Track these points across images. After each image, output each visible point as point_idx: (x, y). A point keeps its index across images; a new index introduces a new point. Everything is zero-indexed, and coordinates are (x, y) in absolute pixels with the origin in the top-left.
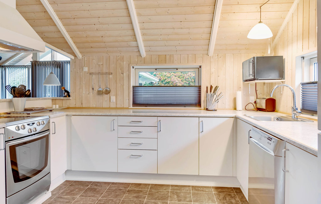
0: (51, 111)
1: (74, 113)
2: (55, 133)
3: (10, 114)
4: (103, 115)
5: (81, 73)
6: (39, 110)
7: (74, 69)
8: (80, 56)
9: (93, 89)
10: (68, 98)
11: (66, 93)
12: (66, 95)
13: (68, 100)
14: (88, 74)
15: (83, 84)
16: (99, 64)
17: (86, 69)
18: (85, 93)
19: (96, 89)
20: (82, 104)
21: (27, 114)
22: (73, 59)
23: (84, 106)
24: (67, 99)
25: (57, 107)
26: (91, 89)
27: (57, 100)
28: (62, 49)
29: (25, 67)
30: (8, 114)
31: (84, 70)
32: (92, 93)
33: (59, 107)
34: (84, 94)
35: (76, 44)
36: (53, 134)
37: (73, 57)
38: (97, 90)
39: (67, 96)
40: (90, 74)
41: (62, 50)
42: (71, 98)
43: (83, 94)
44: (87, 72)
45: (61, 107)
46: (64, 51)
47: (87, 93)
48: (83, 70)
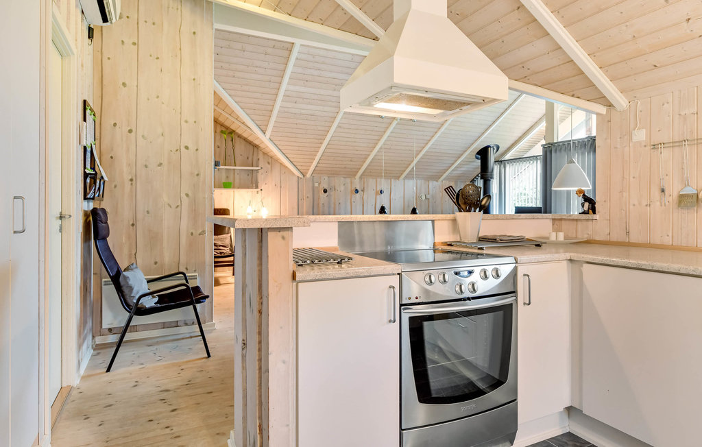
0: (538, 245)
1: (589, 257)
2: (529, 304)
3: (451, 245)
4: (681, 272)
5: (627, 149)
6: (512, 241)
7: (606, 139)
8: (621, 101)
9: (663, 191)
10: (591, 216)
11: (587, 205)
12: (586, 208)
13: (590, 222)
14: (648, 148)
15: (631, 178)
16: (683, 113)
17: (640, 135)
18: (636, 203)
19: (675, 189)
20: (628, 233)
21: (479, 249)
22: (605, 113)
23: (634, 238)
24: (588, 220)
25: (561, 237)
26: (656, 193)
27: (563, 222)
28: (572, 93)
29: (535, 158)
30: (449, 245)
31: (635, 139)
32: (658, 203)
33: (565, 238)
34: (634, 205)
35: (606, 68)
36: (524, 304)
37: (603, 110)
38: (675, 195)
39: (590, 211)
40: (654, 146)
41: (573, 96)
42: (597, 216)
43: (631, 207)
44: (643, 144)
45: (572, 238)
46: (578, 97)
47: (644, 203)
48: (631, 139)
